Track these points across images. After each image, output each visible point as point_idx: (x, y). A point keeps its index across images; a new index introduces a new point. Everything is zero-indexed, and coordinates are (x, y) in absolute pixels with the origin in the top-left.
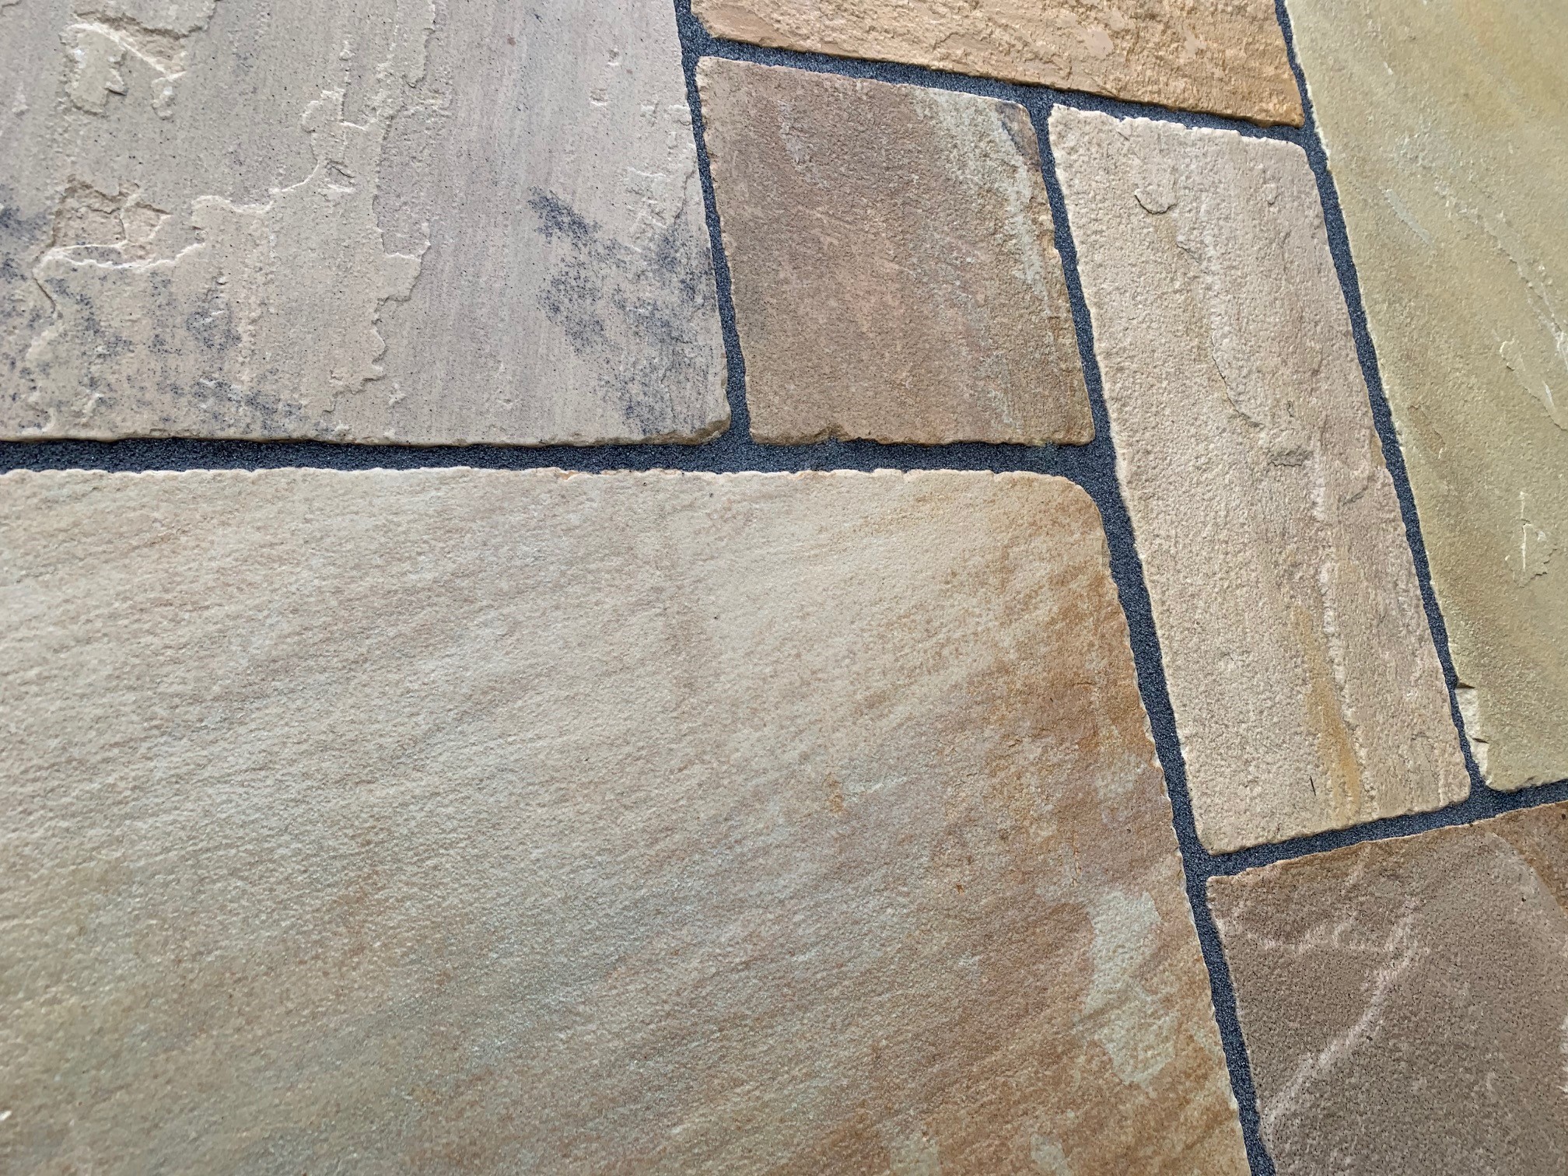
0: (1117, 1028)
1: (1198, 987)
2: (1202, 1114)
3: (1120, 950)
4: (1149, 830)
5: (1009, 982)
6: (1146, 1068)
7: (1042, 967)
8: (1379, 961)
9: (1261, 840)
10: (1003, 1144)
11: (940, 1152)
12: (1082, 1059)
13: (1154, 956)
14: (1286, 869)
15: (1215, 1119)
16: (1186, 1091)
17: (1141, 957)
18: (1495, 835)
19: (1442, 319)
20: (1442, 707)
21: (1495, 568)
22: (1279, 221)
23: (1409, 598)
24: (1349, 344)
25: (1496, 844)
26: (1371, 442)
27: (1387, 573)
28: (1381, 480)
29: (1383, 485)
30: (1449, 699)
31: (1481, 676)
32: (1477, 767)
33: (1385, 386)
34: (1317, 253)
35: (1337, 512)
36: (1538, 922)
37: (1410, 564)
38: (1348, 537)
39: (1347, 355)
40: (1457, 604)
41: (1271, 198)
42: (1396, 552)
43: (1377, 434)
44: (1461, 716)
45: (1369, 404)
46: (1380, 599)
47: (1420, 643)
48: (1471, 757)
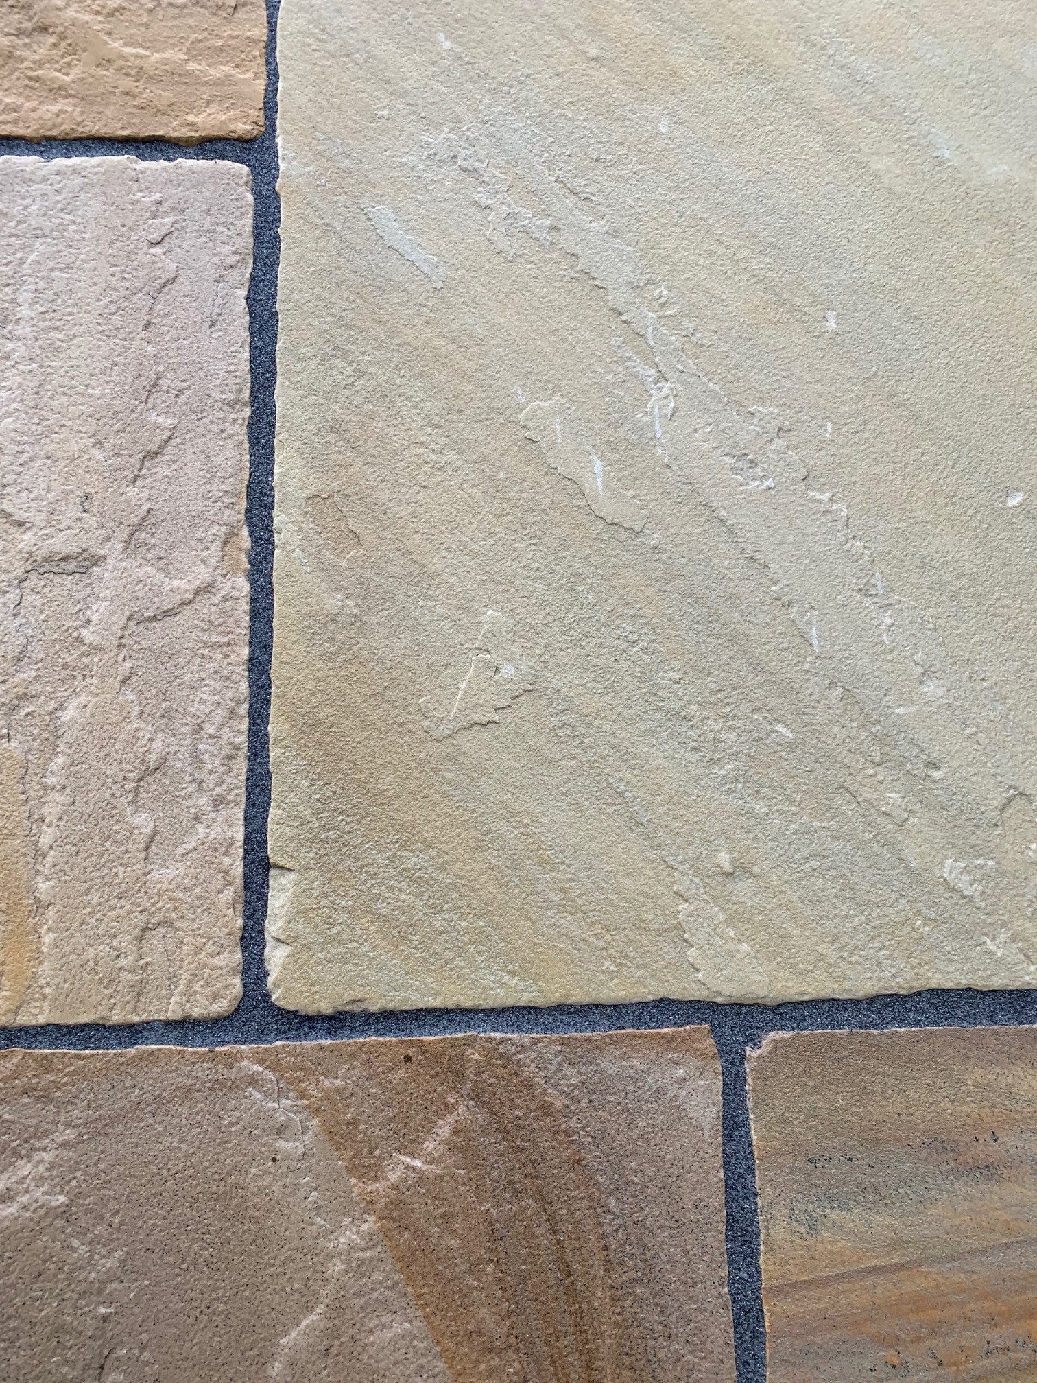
18: (257, 1068)
19: (419, 376)
20: (220, 892)
21: (393, 712)
22: (159, 265)
23: (218, 746)
24: (233, 416)
25: (252, 1080)
26: (225, 543)
27: (186, 713)
28: (223, 593)
29: (225, 599)
30: (239, 882)
31: (312, 855)
32: (266, 975)
33: (277, 470)
34: (219, 301)
35: (119, 633)
36: (292, 1194)
37: (238, 702)
38: (128, 665)
39: (223, 431)
40: (304, 758)
41: (156, 236)
42: (216, 686)
43: (245, 532)
44: (266, 905)
45: (244, 494)
46: (157, 746)
47: (216, 806)
48: (262, 961)
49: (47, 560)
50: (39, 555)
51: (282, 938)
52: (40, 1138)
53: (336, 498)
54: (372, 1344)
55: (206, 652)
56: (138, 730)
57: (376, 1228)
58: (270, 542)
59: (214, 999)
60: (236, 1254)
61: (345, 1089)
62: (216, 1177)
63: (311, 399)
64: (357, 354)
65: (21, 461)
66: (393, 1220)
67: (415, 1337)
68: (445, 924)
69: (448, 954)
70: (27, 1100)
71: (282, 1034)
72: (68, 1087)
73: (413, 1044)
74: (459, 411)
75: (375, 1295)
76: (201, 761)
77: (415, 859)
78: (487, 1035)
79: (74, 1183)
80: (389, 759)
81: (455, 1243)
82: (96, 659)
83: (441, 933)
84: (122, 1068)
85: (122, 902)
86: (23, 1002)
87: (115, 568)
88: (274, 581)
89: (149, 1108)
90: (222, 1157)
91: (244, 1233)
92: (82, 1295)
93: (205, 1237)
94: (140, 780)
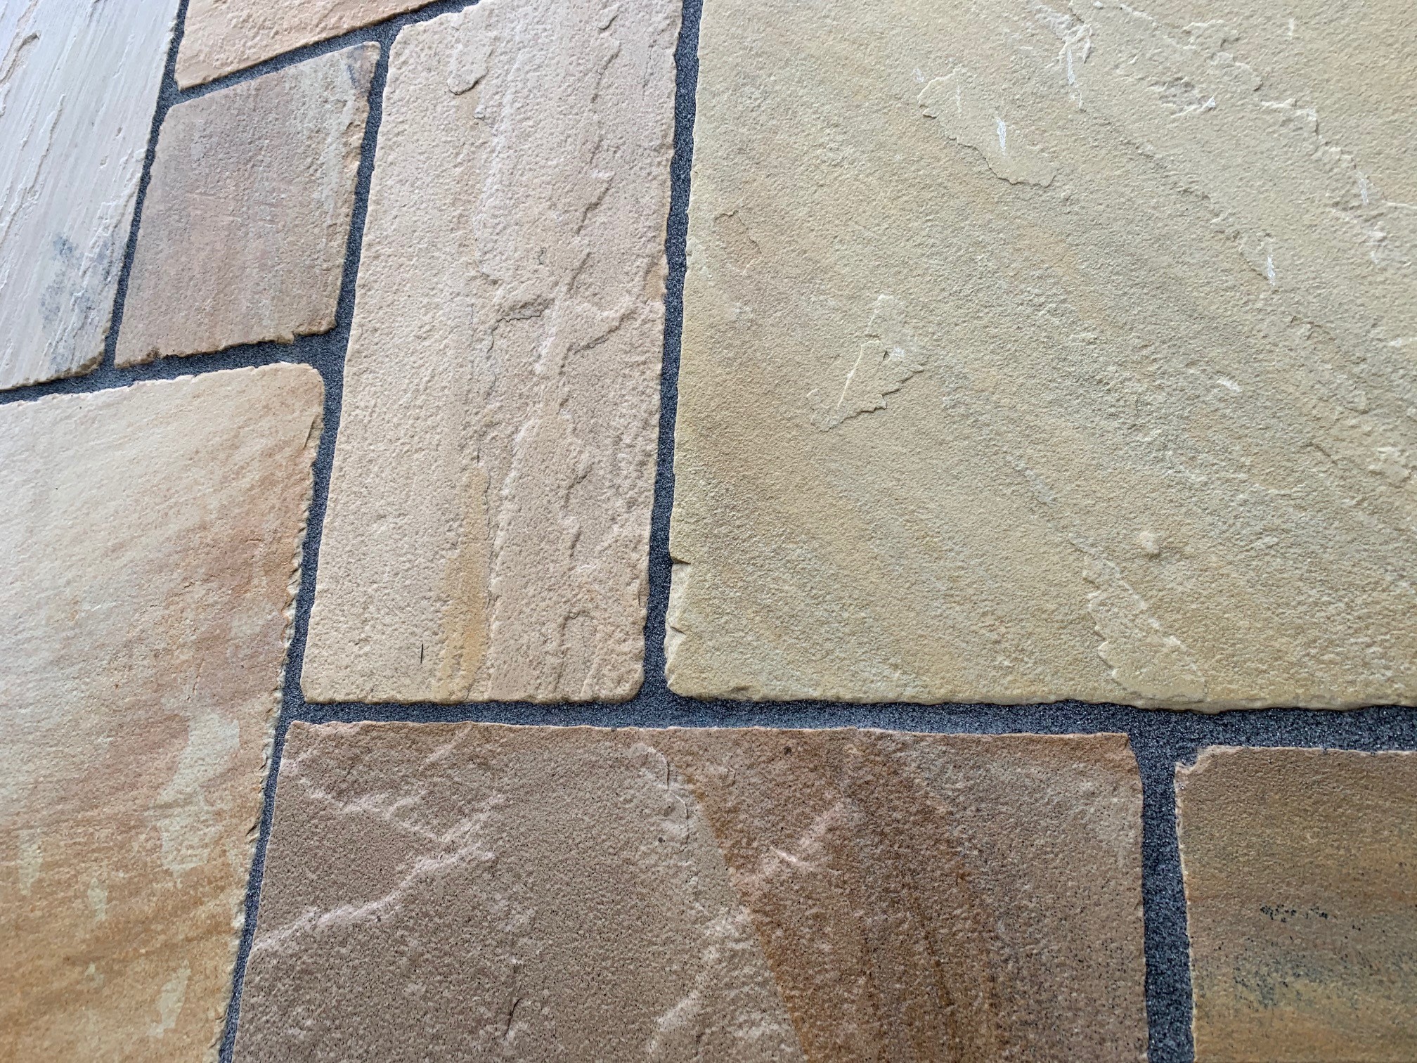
0: (175, 823)
1: (247, 812)
2: (208, 918)
3: (200, 762)
4: (258, 669)
5: (121, 763)
6: (182, 862)
7: (144, 758)
8: (427, 848)
9: (352, 697)
10: (75, 876)
11: (42, 864)
12: (143, 837)
13: (222, 775)
14: (366, 730)
15: (217, 927)
16: (204, 895)
17: (212, 772)
18: (652, 750)
19: (821, 82)
20: (628, 584)
21: (782, 409)
22: (606, 45)
23: (633, 454)
24: (658, 159)
25: (645, 761)
26: (647, 272)
27: (609, 426)
28: (643, 317)
29: (644, 322)
30: (644, 575)
31: (706, 549)
32: (664, 663)
33: (691, 198)
34: (652, 62)
35: (561, 363)
36: (675, 875)
37: (650, 414)
38: (566, 389)
39: (649, 174)
40: (702, 459)
41: (605, 23)
42: (634, 401)
43: (664, 260)
44: (667, 598)
45: (665, 227)
46: (585, 456)
47: (629, 507)
48: (662, 650)
49: (512, 309)
50: (506, 306)
51: (678, 626)
52: (479, 801)
53: (740, 214)
54: (741, 1039)
55: (627, 371)
56: (571, 444)
57: (749, 920)
58: (683, 265)
59: (619, 682)
60: (623, 928)
61: (727, 776)
62: (611, 850)
63: (723, 129)
64: (764, 77)
65: (497, 231)
66: (766, 914)
67: (782, 1041)
68: (826, 614)
69: (828, 645)
70: (472, 766)
71: (675, 719)
72: (501, 756)
73: (793, 736)
74: (858, 106)
75: (746, 989)
76: (619, 468)
77: (799, 551)
78: (866, 730)
79: (500, 842)
80: (777, 454)
81: (826, 947)
82: (543, 387)
83: (823, 624)
84: (543, 742)
85: (551, 594)
86: (475, 680)
87: (560, 308)
88: (684, 299)
89: (561, 781)
90: (616, 832)
91: (632, 908)
92: (500, 943)
93: (599, 907)
94: (571, 487)
